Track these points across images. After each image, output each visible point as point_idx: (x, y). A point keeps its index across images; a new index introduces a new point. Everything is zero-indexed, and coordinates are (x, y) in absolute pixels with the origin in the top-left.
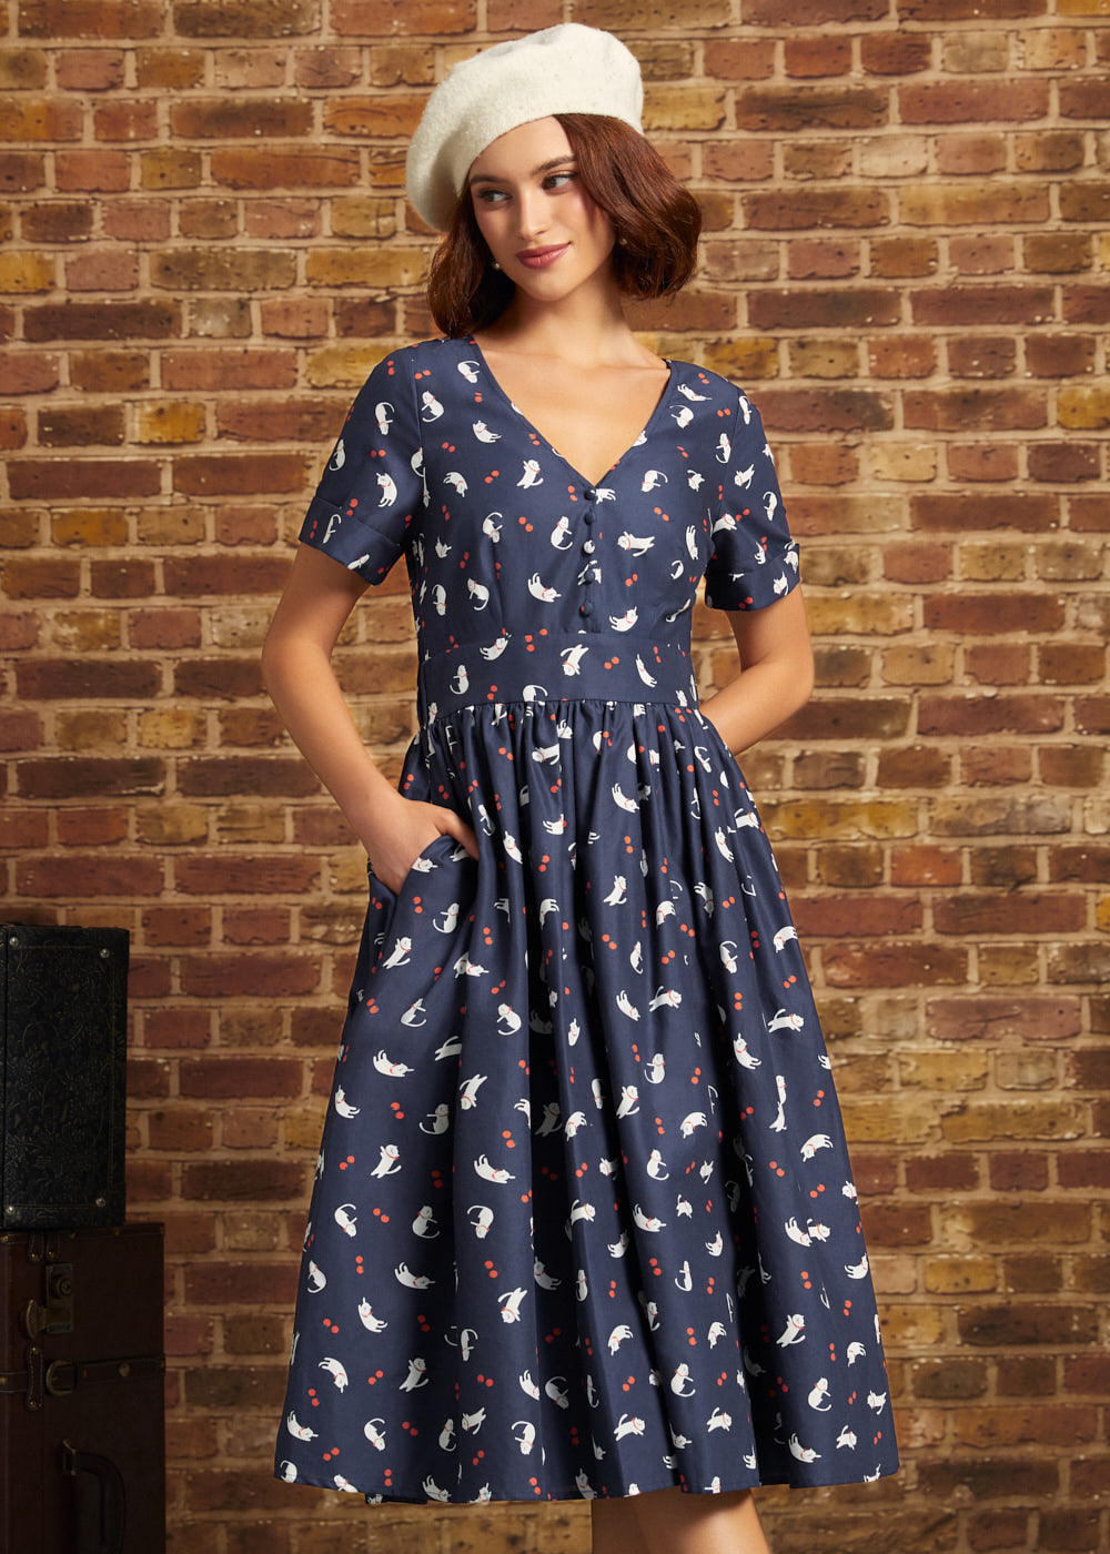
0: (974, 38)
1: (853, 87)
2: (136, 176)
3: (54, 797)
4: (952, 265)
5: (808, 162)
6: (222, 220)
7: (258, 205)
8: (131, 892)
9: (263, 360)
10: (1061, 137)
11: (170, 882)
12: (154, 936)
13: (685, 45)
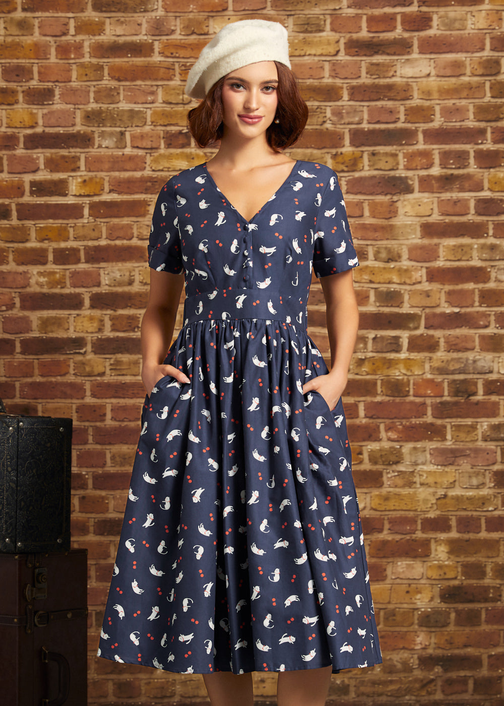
0: (452, 15)
1: (397, 36)
2: (74, 75)
3: (37, 354)
4: (441, 117)
5: (377, 70)
6: (113, 95)
7: (129, 88)
8: (71, 397)
9: (131, 158)
10: (491, 59)
11: (88, 393)
12: (81, 417)
13: (322, 17)
